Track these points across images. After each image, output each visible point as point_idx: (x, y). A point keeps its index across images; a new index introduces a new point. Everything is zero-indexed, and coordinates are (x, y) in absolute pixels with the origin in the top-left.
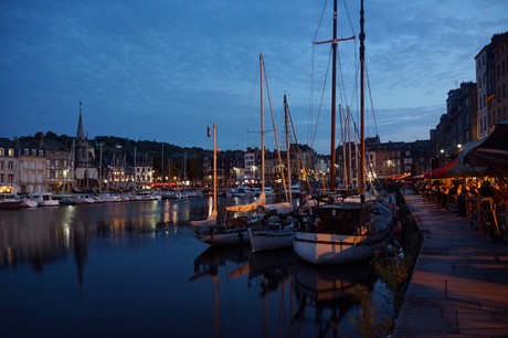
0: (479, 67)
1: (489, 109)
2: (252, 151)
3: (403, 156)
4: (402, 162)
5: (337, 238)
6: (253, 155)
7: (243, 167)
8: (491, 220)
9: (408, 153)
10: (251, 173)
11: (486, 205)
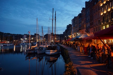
0: (72, 22)
1: (74, 29)
2: (26, 35)
3: (58, 37)
4: (58, 38)
5: (53, 51)
6: (26, 36)
7: (23, 38)
8: (75, 47)
9: (59, 37)
10: (25, 40)
11: (74, 45)
